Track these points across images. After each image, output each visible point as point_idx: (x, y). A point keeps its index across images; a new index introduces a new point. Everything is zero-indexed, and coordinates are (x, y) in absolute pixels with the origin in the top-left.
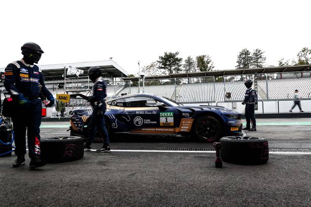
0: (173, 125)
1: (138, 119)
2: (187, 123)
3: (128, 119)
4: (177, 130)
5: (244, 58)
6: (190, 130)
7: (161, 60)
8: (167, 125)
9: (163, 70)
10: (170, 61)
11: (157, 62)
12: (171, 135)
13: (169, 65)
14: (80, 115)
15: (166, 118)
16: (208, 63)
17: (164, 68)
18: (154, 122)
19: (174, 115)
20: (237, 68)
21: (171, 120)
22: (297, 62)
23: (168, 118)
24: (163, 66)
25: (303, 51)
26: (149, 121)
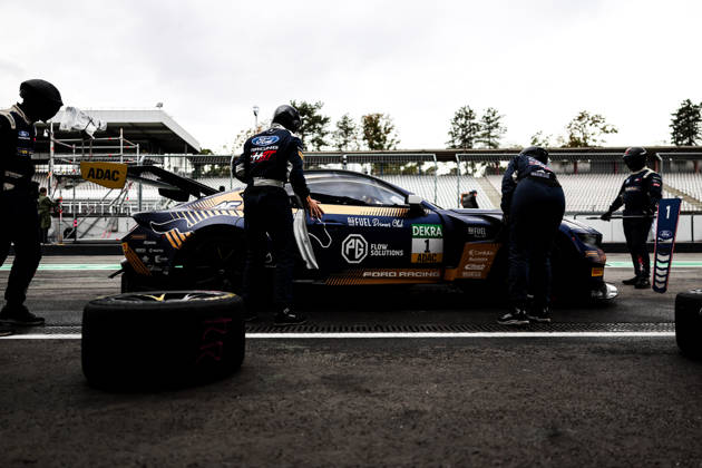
0: (441, 260)
1: (353, 243)
2: (482, 256)
3: (326, 242)
4: (452, 274)
5: (463, 126)
6: (489, 275)
8: (426, 261)
14: (158, 228)
15: (427, 242)
16: (387, 132)
18: (397, 253)
20: (448, 146)
21: (436, 246)
22: (567, 140)
23: (430, 240)
25: (580, 118)
26: (385, 247)
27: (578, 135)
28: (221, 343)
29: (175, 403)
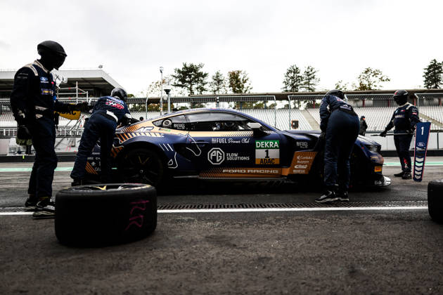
0: (278, 163)
1: (215, 153)
2: (306, 160)
3: (198, 153)
4: (286, 172)
5: (292, 78)
6: (310, 172)
7: (177, 74)
8: (267, 163)
9: (179, 89)
10: (190, 76)
11: (171, 77)
12: (275, 180)
13: (190, 82)
15: (267, 151)
16: (245, 82)
17: (182, 86)
18: (245, 158)
19: (280, 144)
20: (283, 90)
21: (274, 154)
22: (358, 86)
23: (269, 150)
24: (180, 83)
25: (366, 72)
26: (236, 155)
27: (365, 83)
28: (142, 216)
29: (114, 254)
